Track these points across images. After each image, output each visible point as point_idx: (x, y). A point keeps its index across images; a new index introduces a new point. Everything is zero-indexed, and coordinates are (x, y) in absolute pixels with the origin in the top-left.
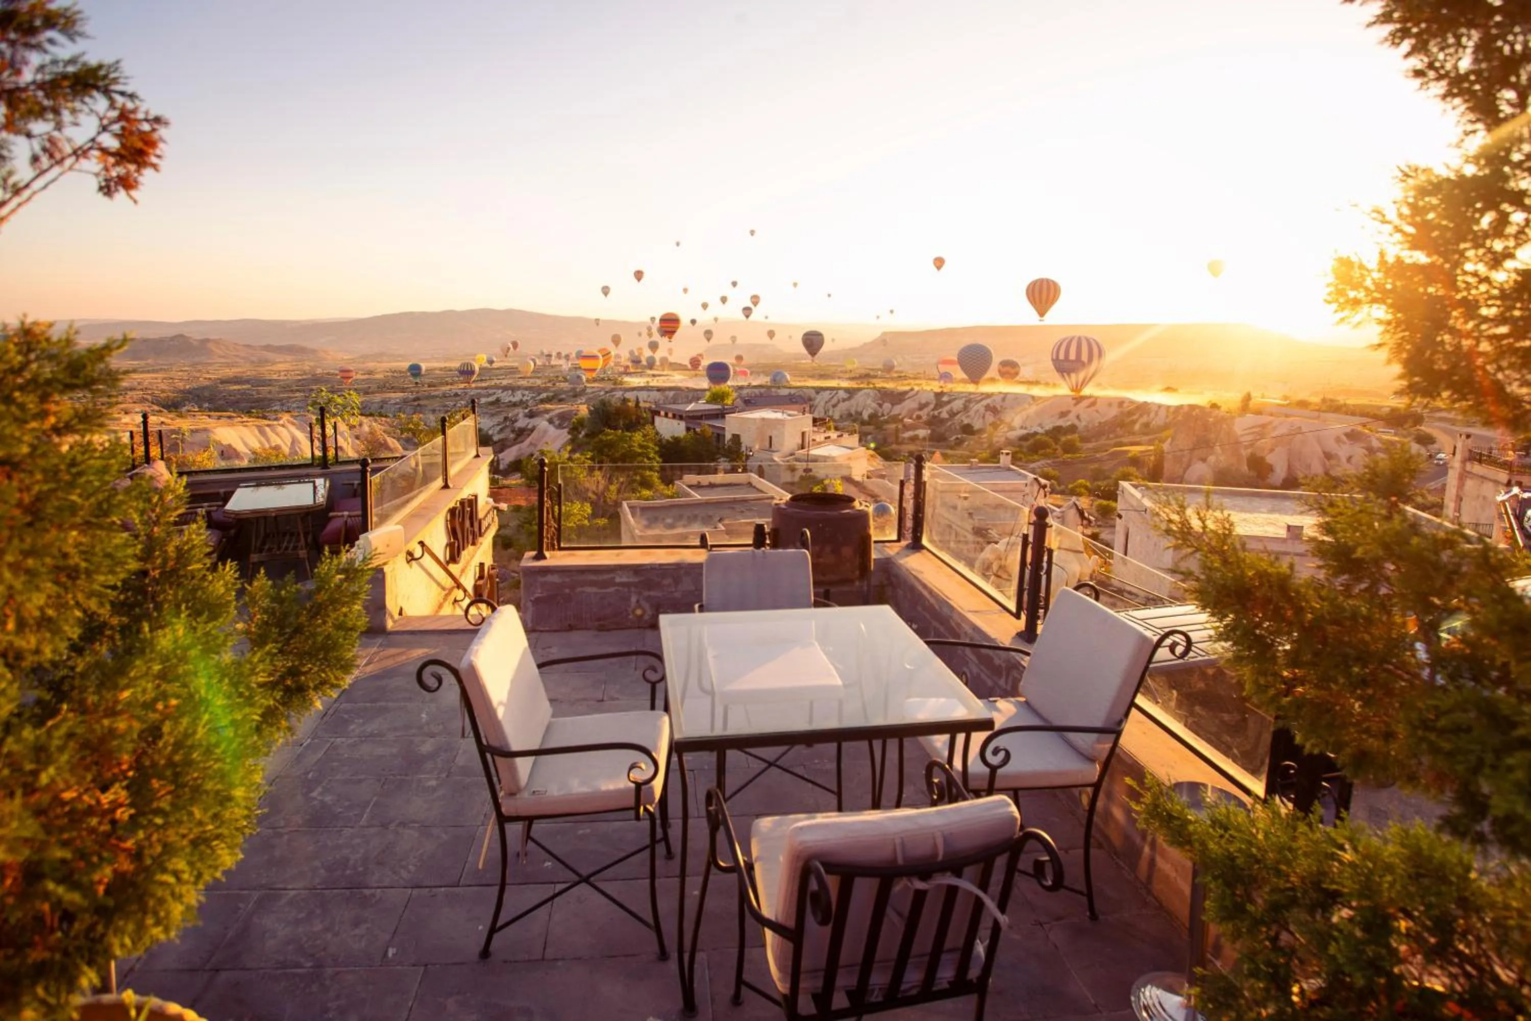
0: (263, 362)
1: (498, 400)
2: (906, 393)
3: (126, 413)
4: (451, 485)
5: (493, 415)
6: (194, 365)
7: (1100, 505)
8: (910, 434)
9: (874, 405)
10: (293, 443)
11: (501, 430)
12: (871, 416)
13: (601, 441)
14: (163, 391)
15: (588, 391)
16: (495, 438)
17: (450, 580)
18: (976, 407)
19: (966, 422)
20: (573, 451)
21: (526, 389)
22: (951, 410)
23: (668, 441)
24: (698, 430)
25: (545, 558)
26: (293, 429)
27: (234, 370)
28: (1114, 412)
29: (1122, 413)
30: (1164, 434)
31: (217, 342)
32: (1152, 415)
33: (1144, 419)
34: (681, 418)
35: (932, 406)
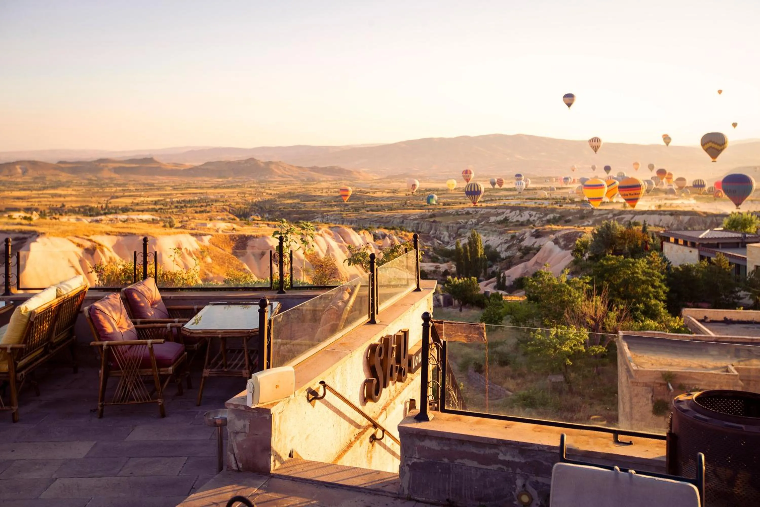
0: (311, 180)
1: (506, 219)
3: (211, 220)
4: (377, 321)
5: (501, 233)
6: (260, 182)
10: (328, 251)
11: (509, 248)
13: (602, 265)
14: (237, 203)
15: (595, 213)
16: (503, 255)
17: (366, 420)
20: (572, 273)
21: (533, 209)
23: (677, 269)
24: (713, 259)
25: (427, 419)
26: (329, 239)
27: (289, 187)
31: (277, 164)
34: (693, 245)
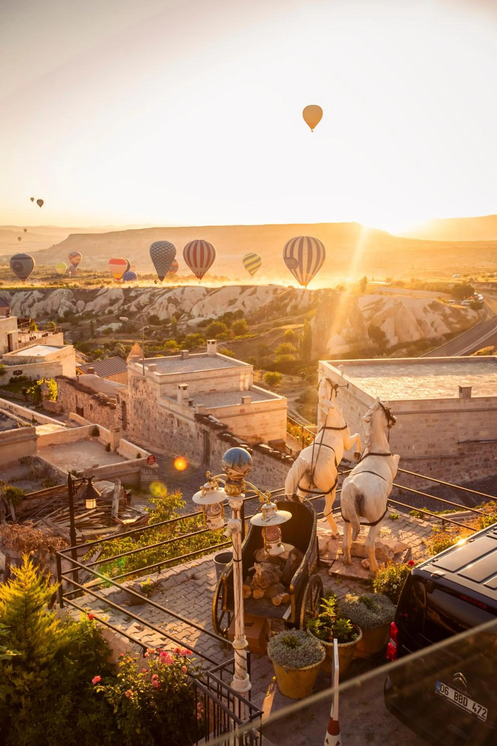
2: (97, 291)
7: (268, 376)
8: (104, 327)
9: (68, 303)
12: (67, 314)
18: (160, 300)
19: (152, 314)
22: (139, 304)
28: (270, 298)
29: (277, 298)
30: (310, 314)
32: (299, 298)
33: (293, 303)
35: (121, 302)
